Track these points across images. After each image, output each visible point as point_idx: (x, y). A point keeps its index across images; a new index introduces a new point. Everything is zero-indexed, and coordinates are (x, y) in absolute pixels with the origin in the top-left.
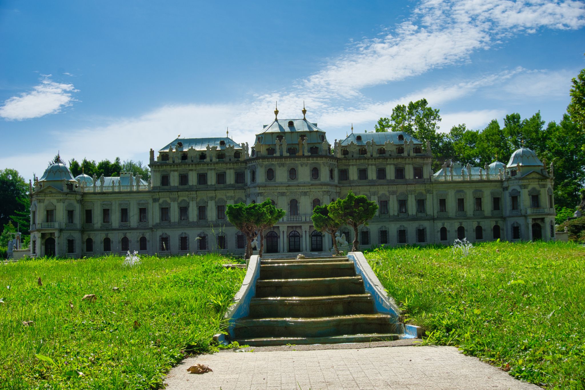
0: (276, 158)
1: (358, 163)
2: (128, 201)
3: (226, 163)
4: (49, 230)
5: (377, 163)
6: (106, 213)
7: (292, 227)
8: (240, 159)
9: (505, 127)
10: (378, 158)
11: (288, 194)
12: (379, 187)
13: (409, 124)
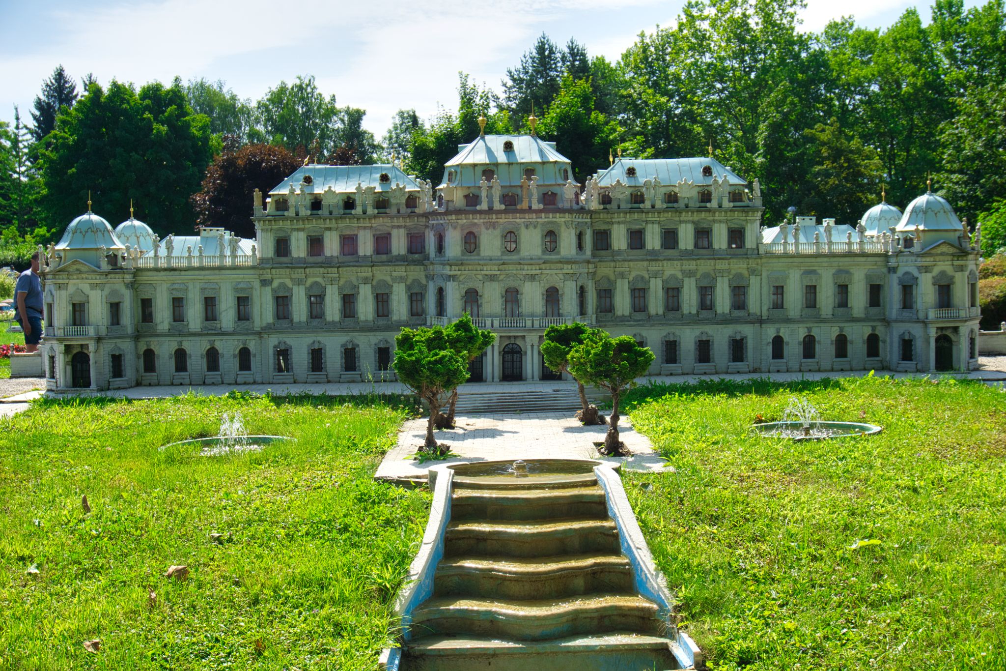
0: (481, 212)
1: (628, 219)
2: (217, 283)
3: (392, 218)
4: (77, 340)
5: (662, 219)
6: (178, 303)
7: (509, 337)
8: (417, 210)
9: (932, 22)
10: (666, 210)
11: (501, 277)
12: (665, 263)
13: (744, 15)
